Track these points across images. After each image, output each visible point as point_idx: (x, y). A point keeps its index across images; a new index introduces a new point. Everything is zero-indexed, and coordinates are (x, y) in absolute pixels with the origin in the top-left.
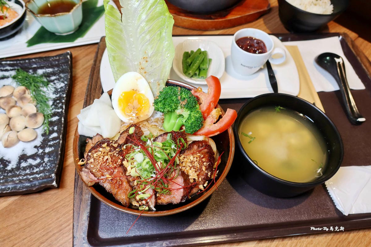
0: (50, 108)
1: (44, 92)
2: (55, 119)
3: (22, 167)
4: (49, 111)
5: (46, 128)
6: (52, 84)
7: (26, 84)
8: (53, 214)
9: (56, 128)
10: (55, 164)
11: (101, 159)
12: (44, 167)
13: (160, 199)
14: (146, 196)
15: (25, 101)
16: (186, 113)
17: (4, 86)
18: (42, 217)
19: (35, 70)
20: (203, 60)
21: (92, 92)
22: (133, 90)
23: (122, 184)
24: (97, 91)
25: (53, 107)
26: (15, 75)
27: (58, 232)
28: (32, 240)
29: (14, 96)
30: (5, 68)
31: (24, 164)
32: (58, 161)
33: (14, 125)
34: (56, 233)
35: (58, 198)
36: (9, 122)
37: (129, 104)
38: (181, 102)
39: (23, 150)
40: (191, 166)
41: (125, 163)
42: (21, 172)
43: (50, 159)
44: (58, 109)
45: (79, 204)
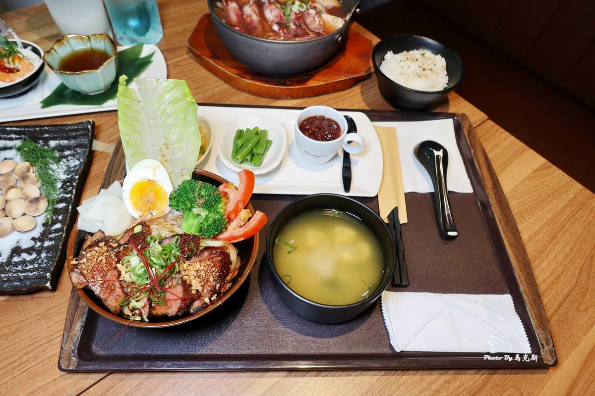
0: (57, 191)
1: (53, 171)
2: (62, 205)
3: (14, 262)
4: (55, 195)
5: (49, 216)
6: (64, 160)
7: (32, 160)
8: (44, 321)
9: (60, 218)
10: (53, 261)
11: (95, 259)
12: (40, 264)
13: (155, 309)
14: (139, 305)
15: (28, 181)
16: (204, 213)
17: (6, 159)
18: (30, 324)
19: (46, 141)
20: (258, 142)
21: (112, 174)
22: (150, 180)
23: (114, 289)
24: (119, 174)
25: (62, 190)
26: (20, 146)
27: (46, 343)
28: (15, 350)
29: (16, 174)
30: (9, 137)
31: (16, 259)
32: (57, 258)
33: (10, 210)
34: (44, 344)
35: (52, 303)
36: (5, 206)
37: (144, 197)
38: (198, 200)
39: (18, 242)
40: (195, 275)
41: (119, 266)
42: (11, 268)
43: (48, 255)
44: (67, 194)
45: (74, 311)
